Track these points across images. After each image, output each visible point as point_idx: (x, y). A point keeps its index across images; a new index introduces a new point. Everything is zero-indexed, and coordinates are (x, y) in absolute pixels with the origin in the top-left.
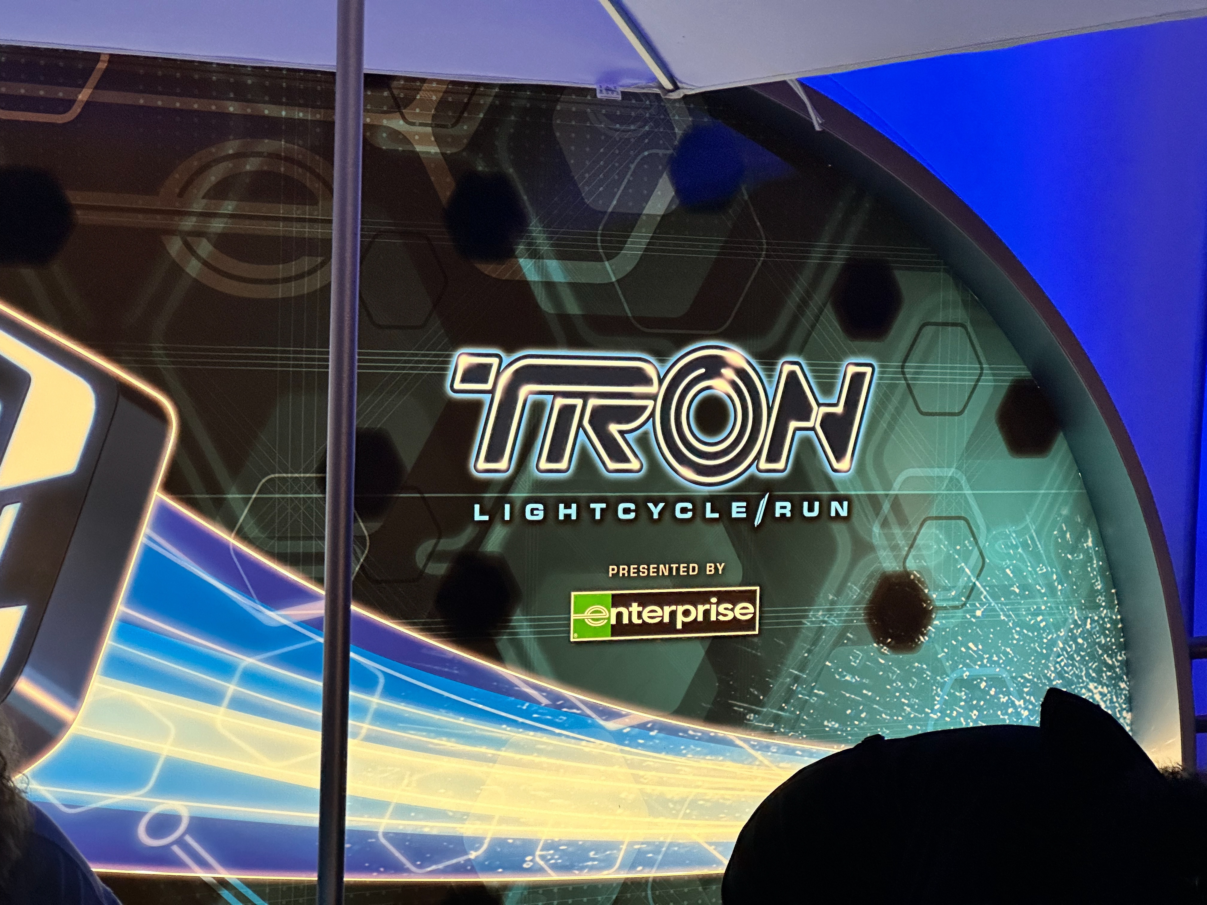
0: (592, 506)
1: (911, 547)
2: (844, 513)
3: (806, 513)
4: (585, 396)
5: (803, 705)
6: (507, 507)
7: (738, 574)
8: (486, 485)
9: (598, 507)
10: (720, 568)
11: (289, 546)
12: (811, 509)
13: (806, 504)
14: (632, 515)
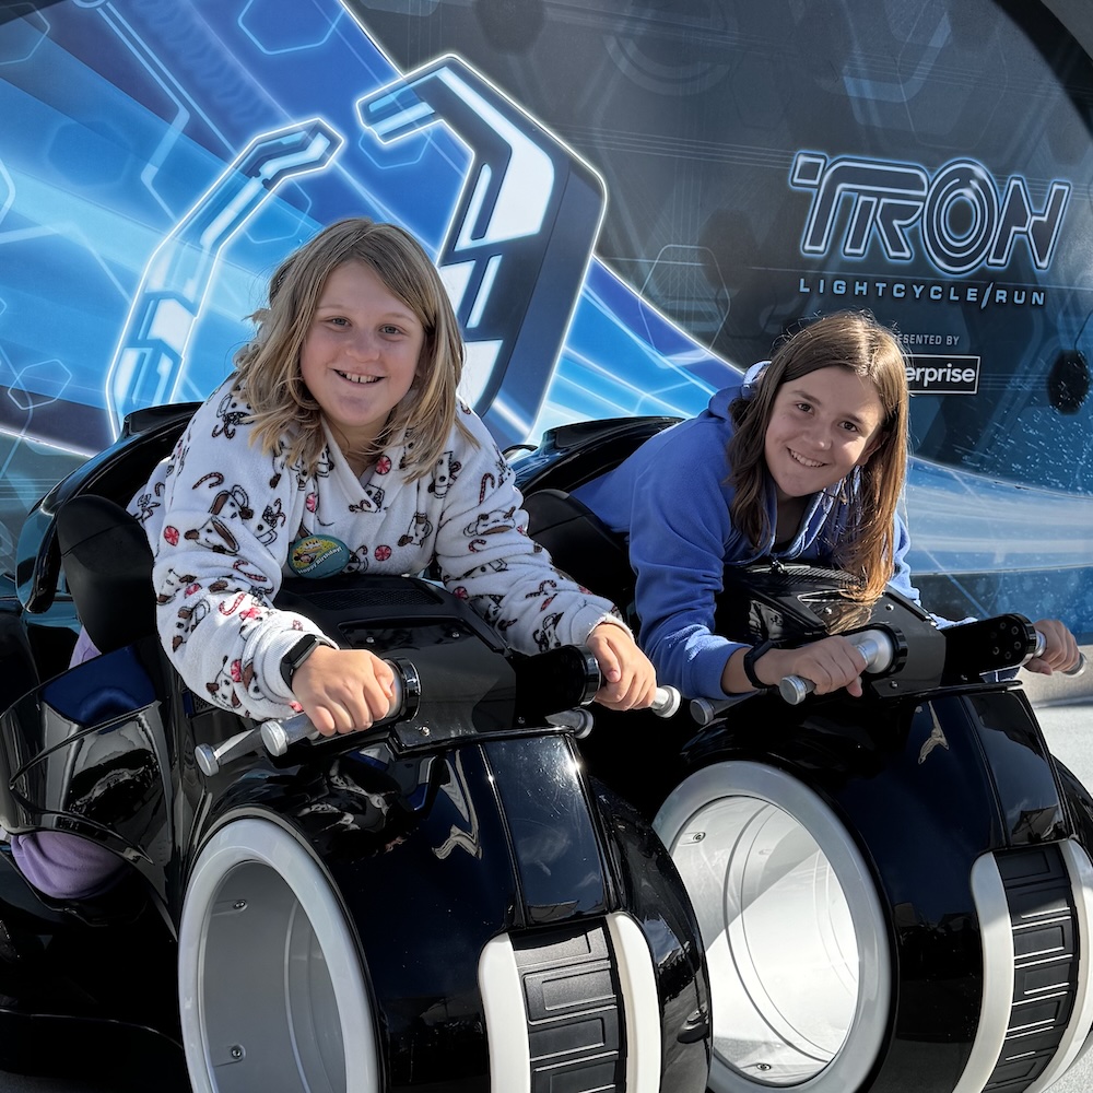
0: (877, 285)
1: (1081, 332)
2: (1041, 302)
3: (1016, 301)
4: (879, 195)
5: (1000, 451)
6: (822, 281)
7: (967, 346)
8: (809, 263)
9: (881, 286)
10: (956, 340)
11: (677, 305)
12: (1019, 298)
13: (1016, 293)
14: (903, 294)
